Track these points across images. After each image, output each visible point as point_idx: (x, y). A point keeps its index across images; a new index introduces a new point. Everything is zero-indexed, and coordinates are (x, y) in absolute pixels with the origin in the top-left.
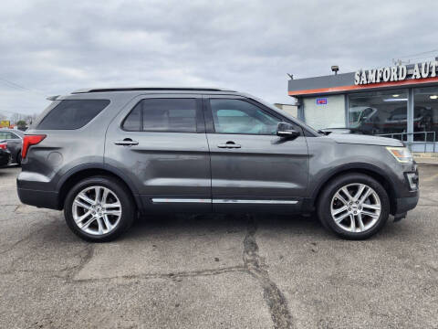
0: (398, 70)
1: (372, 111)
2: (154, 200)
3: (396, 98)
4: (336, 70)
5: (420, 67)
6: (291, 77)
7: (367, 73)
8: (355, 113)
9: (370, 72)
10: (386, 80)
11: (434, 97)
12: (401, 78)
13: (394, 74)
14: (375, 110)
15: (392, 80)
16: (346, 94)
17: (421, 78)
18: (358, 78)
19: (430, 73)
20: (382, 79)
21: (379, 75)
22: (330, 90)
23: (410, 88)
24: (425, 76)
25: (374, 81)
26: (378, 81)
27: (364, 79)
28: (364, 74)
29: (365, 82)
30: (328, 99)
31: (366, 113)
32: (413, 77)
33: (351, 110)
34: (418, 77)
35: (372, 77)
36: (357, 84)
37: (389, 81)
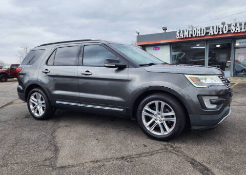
0: (201, 30)
1: (183, 54)
2: (57, 102)
3: (198, 47)
4: (165, 29)
5: (213, 28)
6: (138, 33)
8: (175, 56)
9: (185, 31)
10: (194, 35)
11: (218, 46)
12: (202, 35)
13: (199, 32)
14: (184, 54)
15: (197, 35)
16: (171, 44)
17: (214, 35)
18: (178, 34)
19: (219, 32)
20: (192, 35)
21: (190, 33)
22: (162, 42)
23: (207, 41)
24: (216, 33)
25: (187, 36)
26: (190, 36)
27: (182, 35)
28: (182, 32)
29: (182, 37)
30: (160, 47)
31: (180, 55)
32: (209, 34)
33: (173, 53)
34: (212, 34)
35: (186, 34)
36: (178, 38)
37: (196, 37)
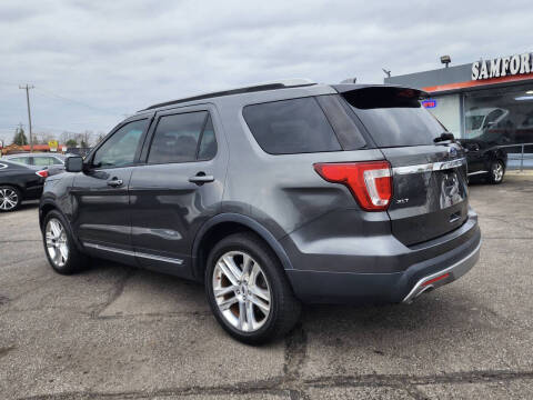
0: (531, 57)
3: (531, 95)
4: (446, 61)
6: (388, 73)
7: (488, 65)
8: (474, 118)
9: (493, 62)
10: (514, 72)
13: (526, 63)
14: (506, 113)
15: (522, 72)
16: (462, 94)
18: (475, 71)
20: (508, 71)
21: (505, 66)
22: (439, 89)
25: (498, 75)
26: (504, 74)
27: (485, 73)
28: (484, 66)
29: (486, 76)
30: (438, 101)
31: (493, 116)
33: (469, 114)
35: (495, 69)
36: (474, 79)
37: (518, 74)
